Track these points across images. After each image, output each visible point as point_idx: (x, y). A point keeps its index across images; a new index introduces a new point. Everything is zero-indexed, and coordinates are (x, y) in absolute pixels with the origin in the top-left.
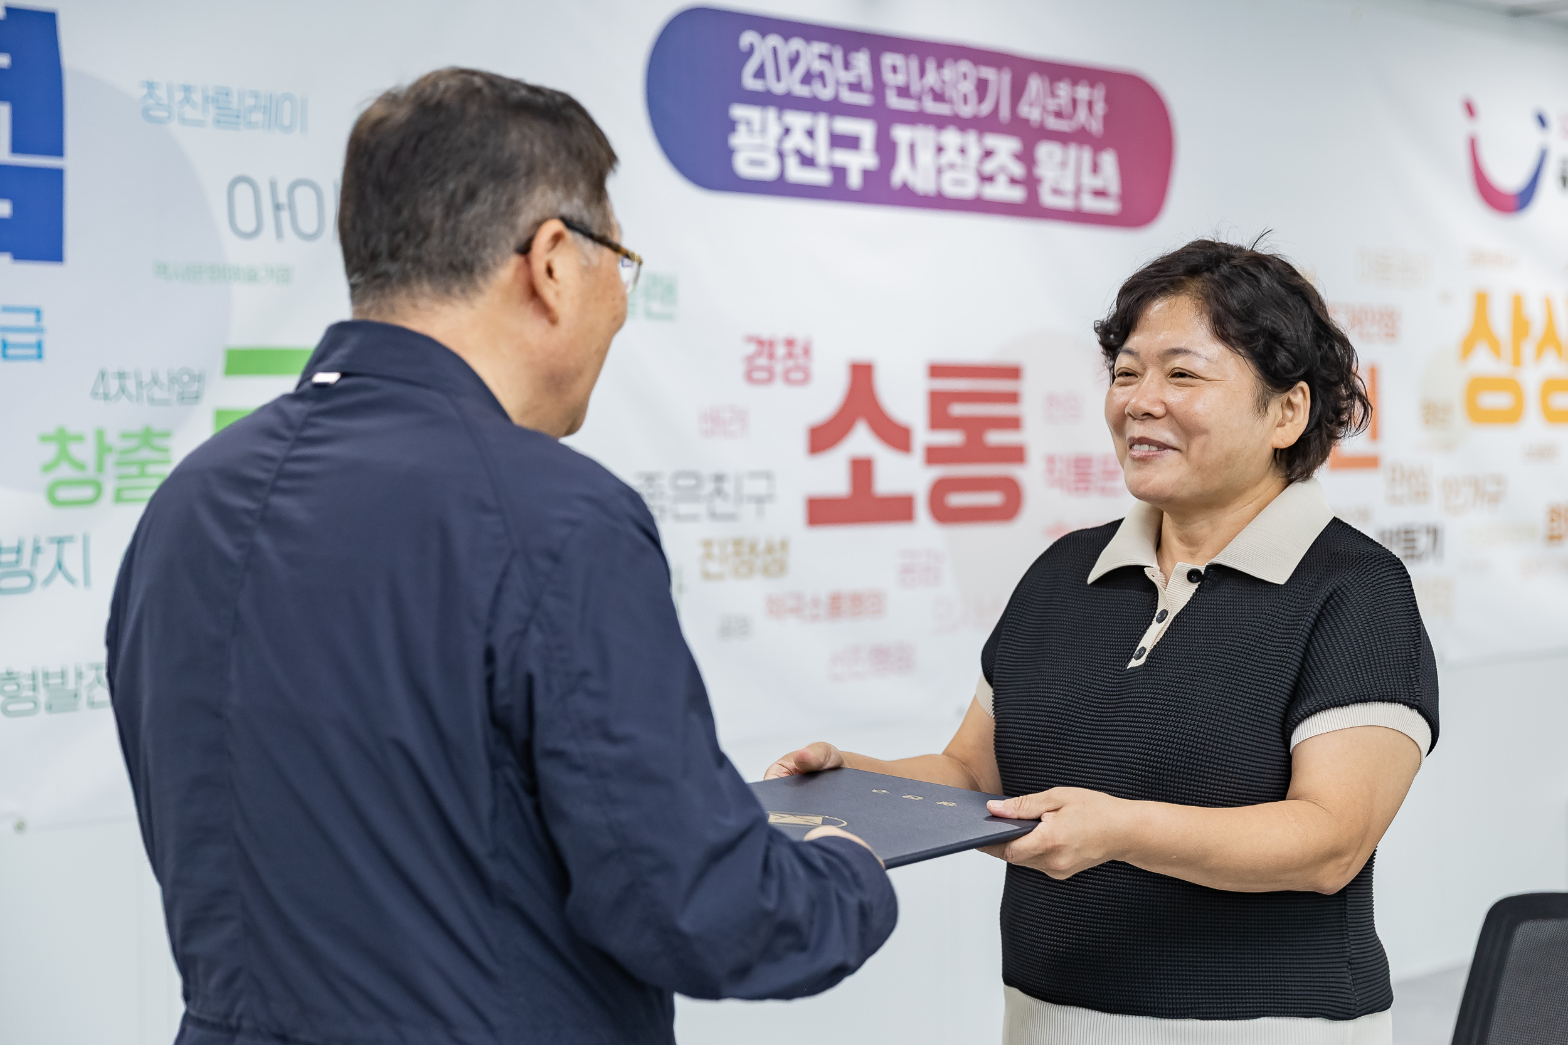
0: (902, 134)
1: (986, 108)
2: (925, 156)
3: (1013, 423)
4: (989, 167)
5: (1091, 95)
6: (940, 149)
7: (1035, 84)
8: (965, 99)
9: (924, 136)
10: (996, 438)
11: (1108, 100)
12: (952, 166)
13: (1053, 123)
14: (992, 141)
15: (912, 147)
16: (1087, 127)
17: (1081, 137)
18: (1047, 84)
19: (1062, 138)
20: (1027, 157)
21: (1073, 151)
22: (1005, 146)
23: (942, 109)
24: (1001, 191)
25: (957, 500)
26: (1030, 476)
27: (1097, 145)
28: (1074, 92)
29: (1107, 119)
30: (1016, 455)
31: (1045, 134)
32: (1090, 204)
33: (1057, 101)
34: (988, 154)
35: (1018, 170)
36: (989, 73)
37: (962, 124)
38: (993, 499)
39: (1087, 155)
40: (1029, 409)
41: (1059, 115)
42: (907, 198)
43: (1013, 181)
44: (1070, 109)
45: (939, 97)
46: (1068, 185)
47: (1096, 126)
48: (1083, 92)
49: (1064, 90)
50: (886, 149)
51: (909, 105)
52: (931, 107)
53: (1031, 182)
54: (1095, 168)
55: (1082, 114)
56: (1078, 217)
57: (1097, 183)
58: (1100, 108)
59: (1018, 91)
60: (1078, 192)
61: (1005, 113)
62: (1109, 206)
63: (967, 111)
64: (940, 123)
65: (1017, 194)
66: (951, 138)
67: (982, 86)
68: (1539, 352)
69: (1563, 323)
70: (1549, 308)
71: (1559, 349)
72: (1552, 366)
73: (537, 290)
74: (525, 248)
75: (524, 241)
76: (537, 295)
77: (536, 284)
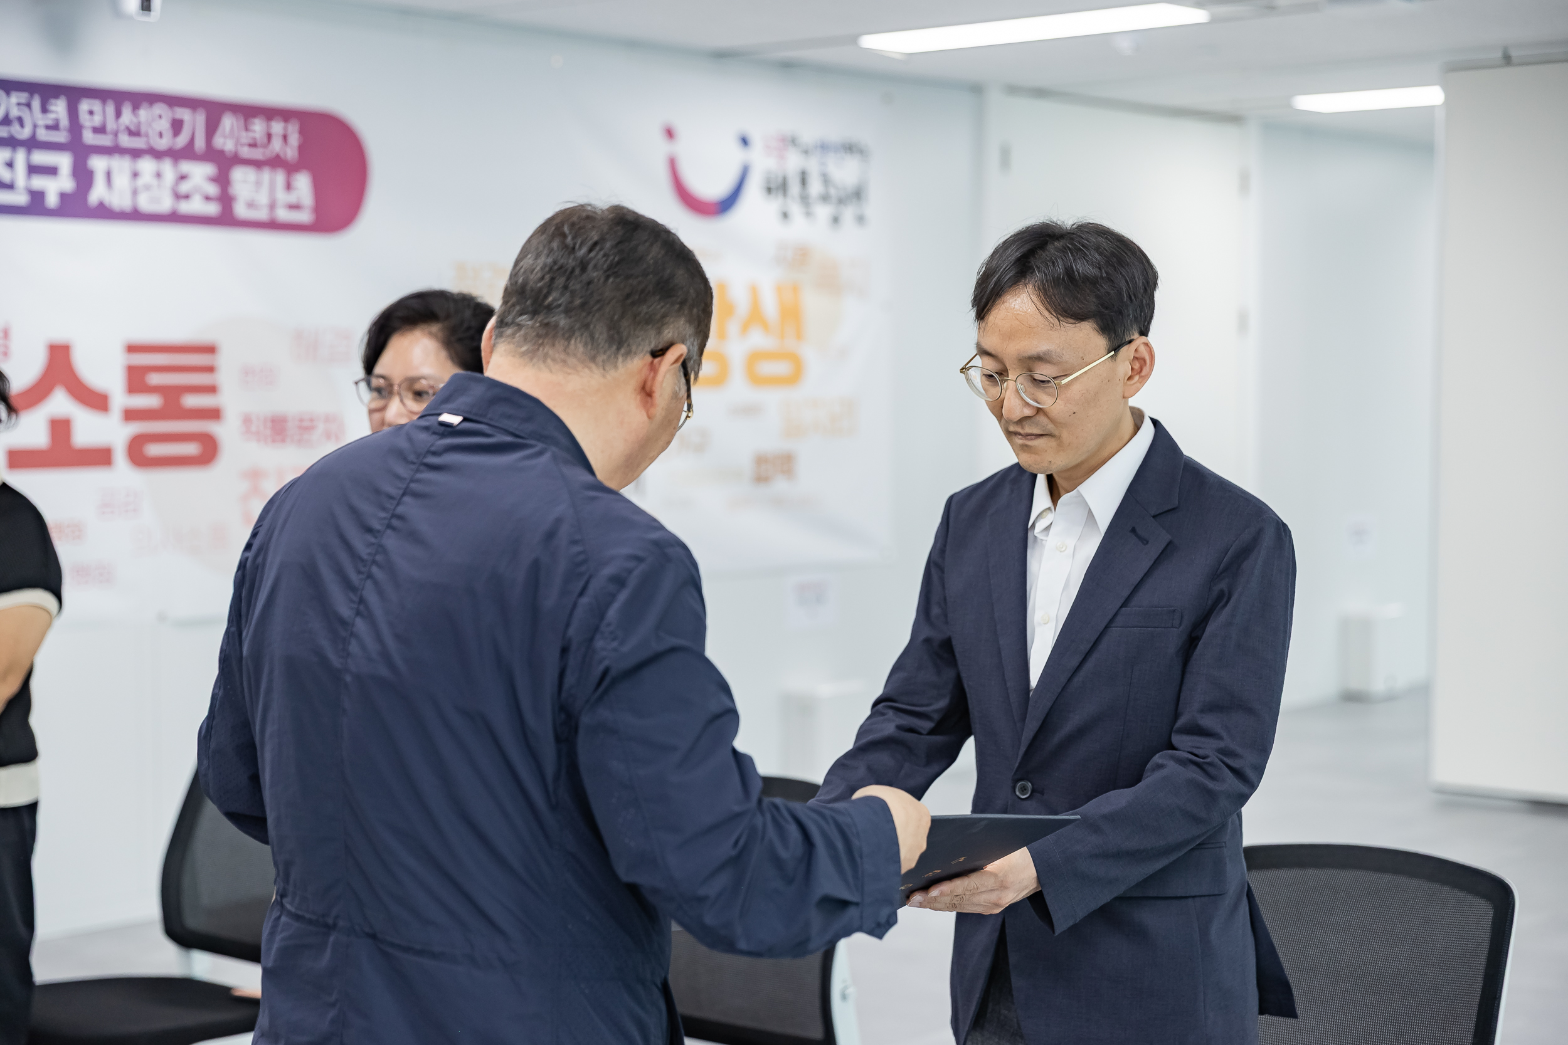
0: (98, 164)
1: (182, 141)
2: (122, 180)
3: (212, 389)
4: (184, 187)
5: (285, 129)
6: (135, 175)
7: (228, 122)
8: (161, 135)
9: (121, 166)
10: (191, 401)
11: (302, 132)
12: (148, 188)
13: (246, 152)
14: (186, 167)
15: (108, 175)
16: (282, 155)
17: (275, 162)
18: (242, 122)
19: (257, 164)
20: (222, 179)
21: (266, 175)
22: (200, 173)
23: (138, 143)
24: (196, 206)
25: (154, 450)
26: (226, 432)
27: (291, 169)
28: (269, 127)
29: (301, 148)
30: (214, 414)
31: (238, 160)
32: (283, 215)
33: (251, 134)
34: (183, 177)
35: (212, 189)
36: (184, 114)
37: (157, 155)
38: (190, 449)
39: (280, 177)
40: (227, 376)
41: (253, 145)
42: (104, 213)
43: (208, 198)
44: (265, 140)
45: (134, 133)
46: (263, 199)
47: (291, 153)
48: (277, 127)
49: (258, 127)
50: (83, 176)
51: (105, 141)
52: (125, 141)
53: (226, 199)
54: (289, 187)
55: (277, 145)
56: (272, 225)
57: (292, 198)
58: (294, 139)
59: (212, 128)
60: (272, 206)
61: (200, 144)
62: (304, 217)
63: (163, 144)
64: (136, 154)
65: (212, 209)
66: (147, 166)
67: (177, 126)
68: (745, 328)
69: (770, 306)
70: (754, 292)
71: (765, 326)
72: (758, 339)
73: (648, 389)
74: (658, 353)
75: (660, 347)
76: (646, 392)
77: (649, 384)
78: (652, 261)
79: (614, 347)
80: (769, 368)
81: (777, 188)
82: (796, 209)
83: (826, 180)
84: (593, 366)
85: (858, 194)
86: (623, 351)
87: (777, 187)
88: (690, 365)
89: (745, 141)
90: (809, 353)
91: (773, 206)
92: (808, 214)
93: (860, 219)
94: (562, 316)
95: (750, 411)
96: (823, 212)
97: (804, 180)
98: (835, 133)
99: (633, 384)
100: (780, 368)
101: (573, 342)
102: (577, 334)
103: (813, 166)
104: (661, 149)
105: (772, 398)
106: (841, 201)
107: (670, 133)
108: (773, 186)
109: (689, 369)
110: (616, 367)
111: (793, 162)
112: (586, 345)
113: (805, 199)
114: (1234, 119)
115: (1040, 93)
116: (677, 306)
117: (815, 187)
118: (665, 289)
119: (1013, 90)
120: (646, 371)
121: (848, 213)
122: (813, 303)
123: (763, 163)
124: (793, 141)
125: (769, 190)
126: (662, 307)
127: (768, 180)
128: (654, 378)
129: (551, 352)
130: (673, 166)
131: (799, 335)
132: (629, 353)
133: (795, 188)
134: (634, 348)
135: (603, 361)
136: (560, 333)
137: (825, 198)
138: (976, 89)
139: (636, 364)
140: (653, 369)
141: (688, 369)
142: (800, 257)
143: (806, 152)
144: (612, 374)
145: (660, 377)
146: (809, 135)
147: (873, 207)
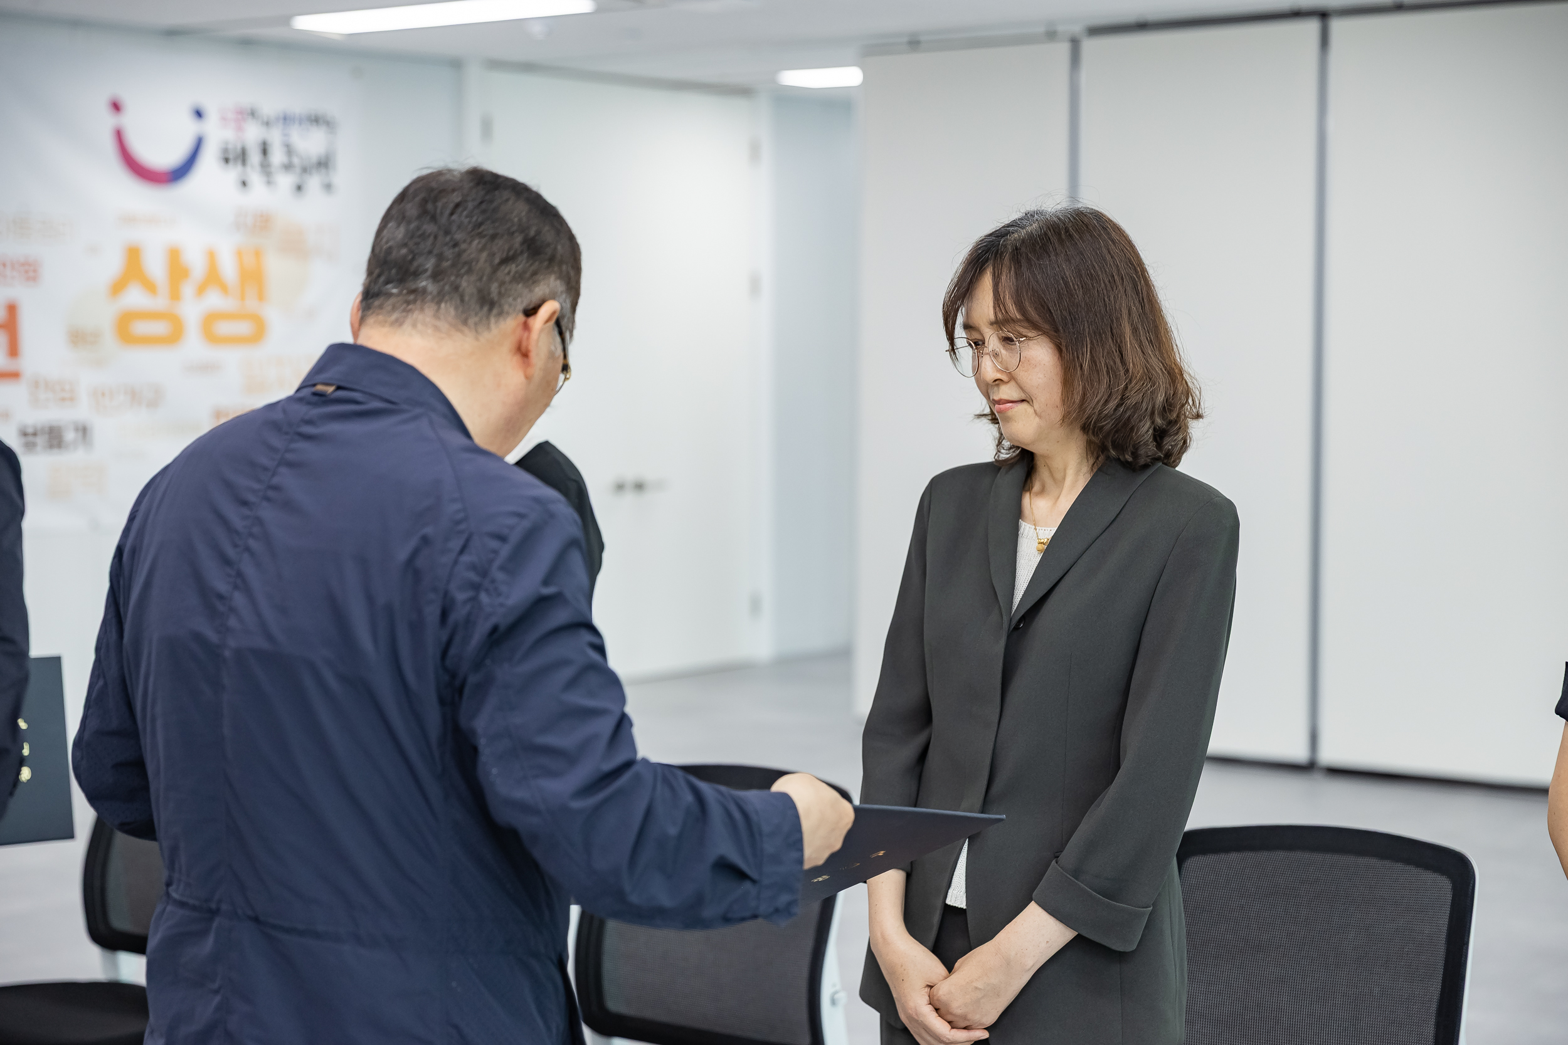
68: (201, 290)
69: (229, 268)
70: (212, 257)
71: (224, 288)
72: (215, 300)
73: (523, 349)
74: (531, 312)
75: (531, 306)
76: (523, 352)
77: (524, 344)
78: (516, 220)
79: (486, 309)
80: (225, 328)
81: (236, 159)
82: (256, 178)
83: (289, 150)
84: (466, 330)
85: (324, 164)
86: (495, 311)
87: (235, 157)
88: (564, 323)
89: (199, 114)
90: (272, 314)
91: (233, 174)
92: (269, 183)
93: (328, 187)
94: (430, 281)
95: (207, 368)
96: (285, 181)
97: (265, 150)
98: (299, 105)
99: (508, 345)
100: (243, 328)
101: (443, 305)
102: (447, 298)
103: (275, 138)
104: (108, 121)
105: (232, 358)
106: (305, 170)
107: (116, 107)
108: (231, 156)
109: (564, 328)
110: (489, 328)
111: (253, 134)
112: (456, 308)
113: (266, 168)
114: (743, 91)
115: (528, 67)
116: (546, 263)
117: (277, 157)
118: (534, 247)
119: (496, 64)
120: (519, 331)
121: (314, 182)
122: (276, 266)
123: (217, 134)
124: (253, 114)
125: (227, 160)
126: (531, 265)
127: (225, 150)
128: (528, 338)
129: (421, 317)
130: (119, 136)
131: (261, 296)
132: (500, 314)
133: (255, 157)
134: (506, 307)
135: (476, 324)
136: (429, 297)
137: (288, 167)
138: (456, 64)
139: (511, 323)
140: (526, 327)
141: (562, 327)
142: (262, 223)
143: (267, 124)
144: (486, 336)
145: (535, 335)
146: (270, 106)
147: (342, 175)
